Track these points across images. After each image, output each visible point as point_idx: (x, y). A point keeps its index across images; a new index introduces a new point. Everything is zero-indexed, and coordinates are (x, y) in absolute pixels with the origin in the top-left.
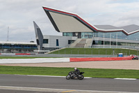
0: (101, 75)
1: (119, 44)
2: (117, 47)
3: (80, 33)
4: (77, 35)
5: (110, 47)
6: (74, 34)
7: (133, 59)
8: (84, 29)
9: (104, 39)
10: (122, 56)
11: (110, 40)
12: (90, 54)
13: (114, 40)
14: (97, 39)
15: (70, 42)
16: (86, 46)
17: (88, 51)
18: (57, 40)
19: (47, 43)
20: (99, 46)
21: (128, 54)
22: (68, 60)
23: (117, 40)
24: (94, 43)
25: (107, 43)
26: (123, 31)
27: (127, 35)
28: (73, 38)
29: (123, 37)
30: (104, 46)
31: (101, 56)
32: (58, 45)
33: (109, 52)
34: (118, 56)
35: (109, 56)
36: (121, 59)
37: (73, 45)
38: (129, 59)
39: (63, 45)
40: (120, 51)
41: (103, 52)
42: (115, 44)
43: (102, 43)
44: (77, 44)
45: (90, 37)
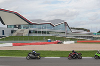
1: (48, 33)
2: (46, 35)
3: (19, 26)
5: (42, 35)
6: (15, 26)
7: (58, 43)
8: (23, 23)
9: (37, 30)
10: (50, 41)
11: (42, 30)
12: (27, 40)
13: (44, 30)
14: (32, 29)
15: (12, 32)
16: (24, 35)
17: (25, 38)
18: (3, 31)
20: (34, 35)
21: (54, 40)
22: (11, 45)
23: (46, 30)
24: (30, 32)
25: (39, 32)
26: (50, 24)
27: (53, 26)
28: (15, 29)
29: (50, 28)
30: (37, 35)
31: (36, 42)
32: (3, 34)
33: (41, 38)
34: (48, 41)
35: (41, 42)
36: (49, 44)
37: (14, 34)
38: (55, 43)
39: (7, 34)
40: (48, 37)
41: (37, 38)
42: (45, 33)
43: (36, 32)
44: (18, 33)
45: (27, 28)
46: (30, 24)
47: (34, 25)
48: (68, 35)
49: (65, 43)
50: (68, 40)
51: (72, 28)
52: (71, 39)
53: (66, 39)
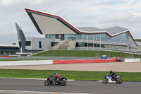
0: (84, 77)
1: (103, 46)
2: (100, 49)
3: (63, 35)
4: (60, 36)
5: (94, 49)
6: (57, 36)
7: (117, 61)
8: (67, 31)
9: (87, 41)
10: (106, 58)
11: (94, 42)
12: (74, 56)
13: (97, 42)
14: (80, 41)
15: (53, 44)
16: (69, 49)
17: (71, 53)
18: (40, 42)
19: (30, 45)
20: (83, 48)
21: (112, 57)
22: (50, 62)
23: (100, 42)
24: (77, 45)
25: (91, 45)
26: (106, 33)
27: (111, 37)
28: (56, 40)
29: (106, 39)
30: (87, 49)
31: (85, 58)
32: (40, 47)
33: (93, 54)
34: (102, 58)
35: (92, 59)
36: (104, 61)
37: (56, 48)
38: (112, 61)
39: (46, 47)
40: (103, 53)
41: (87, 54)
42: (98, 46)
43: (86, 45)
44: (61, 46)
45: (73, 39)
46: (78, 33)
47: (83, 35)
48: (131, 50)
49: (127, 60)
50: (131, 58)
51: (137, 40)
52: (136, 56)
53: (129, 56)
